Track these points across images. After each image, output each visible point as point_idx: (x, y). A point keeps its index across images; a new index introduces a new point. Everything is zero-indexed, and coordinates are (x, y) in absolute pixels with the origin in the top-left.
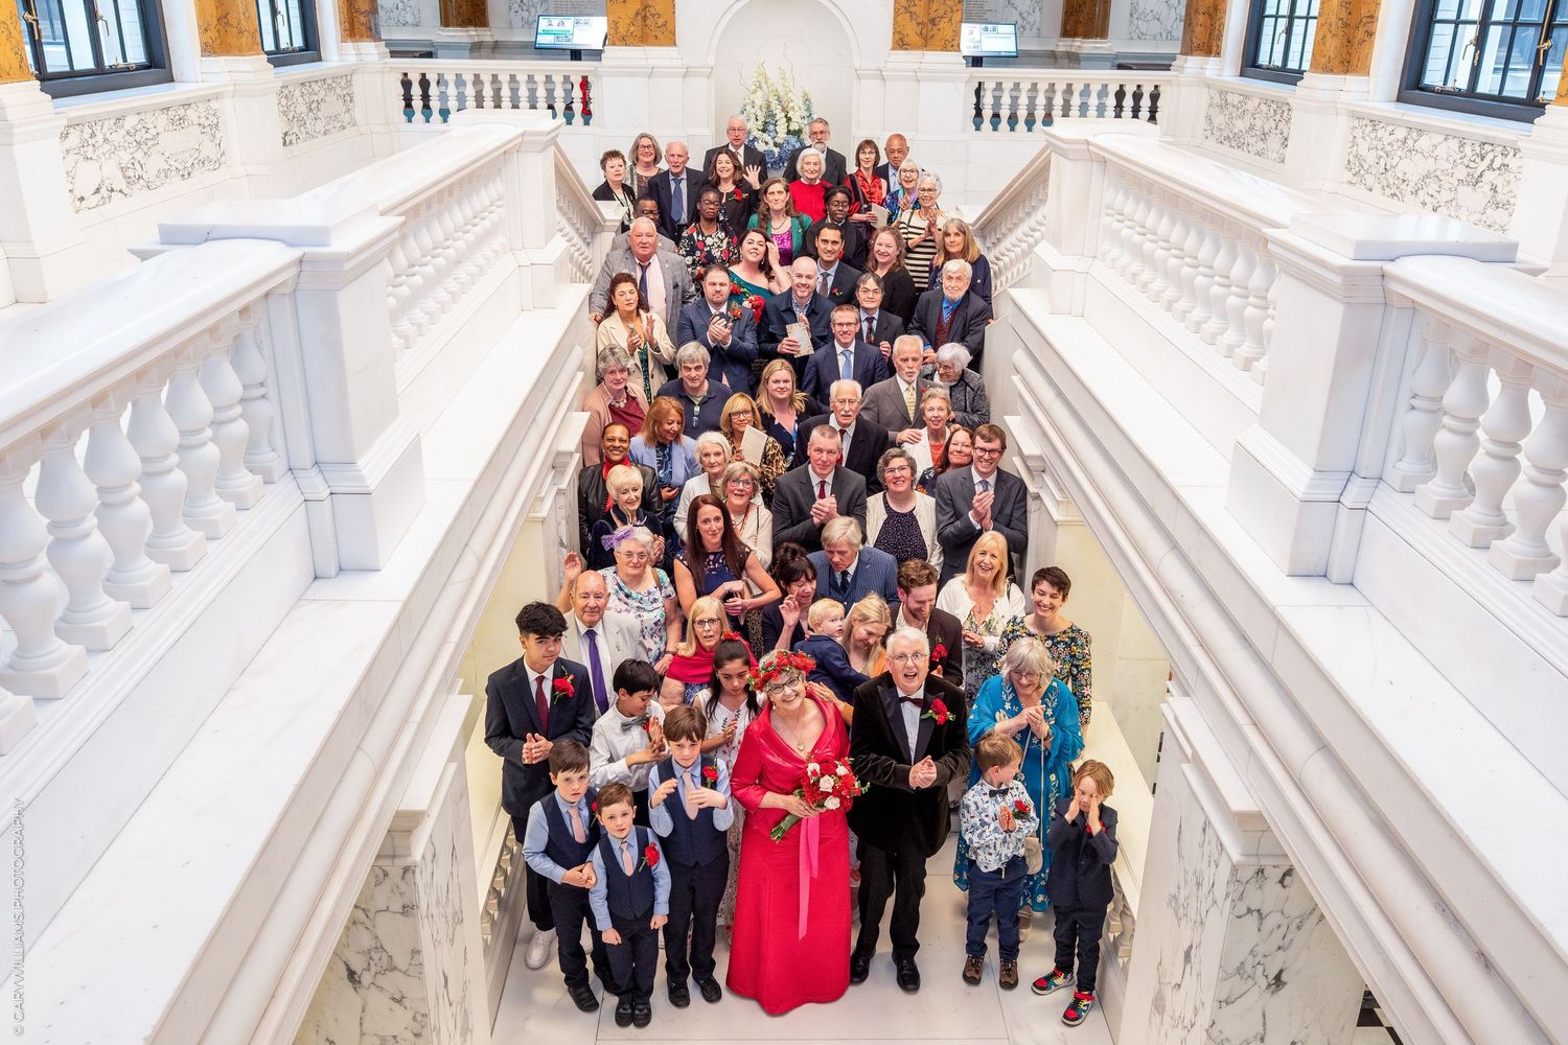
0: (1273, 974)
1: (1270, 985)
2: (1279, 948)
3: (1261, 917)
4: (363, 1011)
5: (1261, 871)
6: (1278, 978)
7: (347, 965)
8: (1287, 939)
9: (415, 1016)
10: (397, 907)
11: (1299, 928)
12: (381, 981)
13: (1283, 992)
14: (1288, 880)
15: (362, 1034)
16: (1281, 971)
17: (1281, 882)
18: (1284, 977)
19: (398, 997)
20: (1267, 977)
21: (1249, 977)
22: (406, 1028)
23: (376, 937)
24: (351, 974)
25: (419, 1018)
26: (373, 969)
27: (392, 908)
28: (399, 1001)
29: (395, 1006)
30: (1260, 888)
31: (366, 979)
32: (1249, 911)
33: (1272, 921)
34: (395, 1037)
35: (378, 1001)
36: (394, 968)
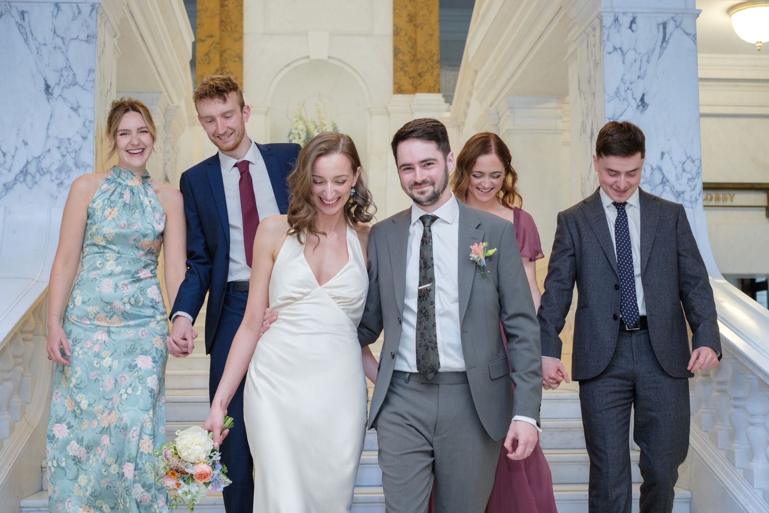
0: (639, 97)
1: (638, 106)
2: (639, 77)
3: (623, 54)
4: (51, 117)
5: (616, 20)
6: (642, 100)
7: (45, 81)
8: (642, 70)
9: (84, 122)
10: (83, 36)
11: (648, 62)
12: (67, 93)
13: (649, 111)
14: (634, 26)
15: (48, 137)
16: (643, 95)
17: (630, 27)
18: (646, 100)
19: (75, 107)
20: (635, 99)
21: (624, 99)
22: (78, 132)
23: (68, 59)
24: (48, 87)
25: (87, 124)
26: (62, 84)
27: (80, 38)
28: (75, 110)
29: (73, 114)
30: (618, 32)
31: (56, 91)
32: (615, 49)
33: (631, 56)
34: (69, 139)
35: (62, 109)
36: (75, 83)
